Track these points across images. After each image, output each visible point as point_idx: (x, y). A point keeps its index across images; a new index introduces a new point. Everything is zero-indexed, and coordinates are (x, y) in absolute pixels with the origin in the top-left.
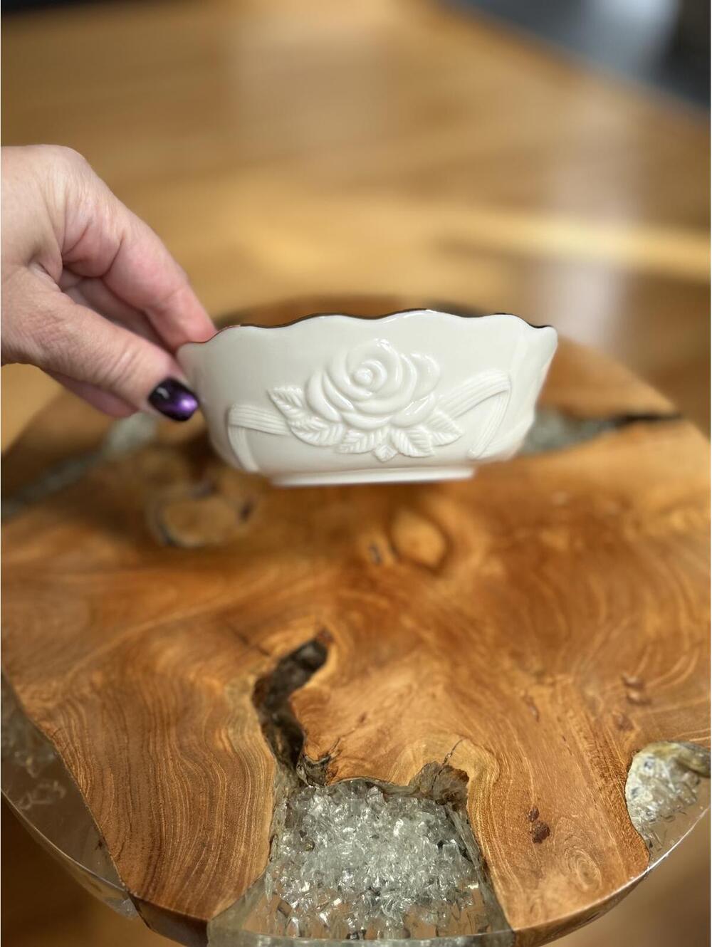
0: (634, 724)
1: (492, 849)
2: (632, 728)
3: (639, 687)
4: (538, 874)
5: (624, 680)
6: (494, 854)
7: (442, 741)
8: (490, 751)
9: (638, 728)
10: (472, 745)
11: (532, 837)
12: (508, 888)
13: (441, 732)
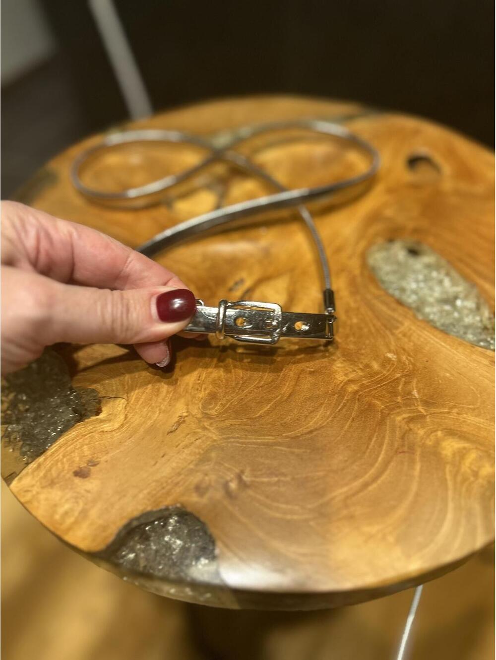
0: (207, 496)
1: (56, 451)
3: (243, 485)
4: (52, 483)
5: (242, 472)
6: (53, 453)
7: (117, 389)
8: (126, 417)
9: (205, 500)
10: (124, 406)
11: (76, 469)
12: (34, 471)
13: (123, 385)
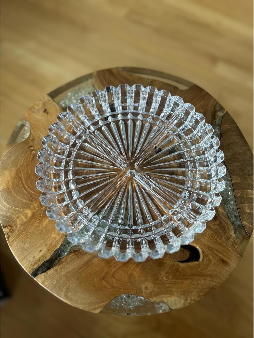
0: (31, 141)
2: (32, 140)
3: (32, 151)
4: (44, 104)
11: (47, 109)
12: (48, 99)
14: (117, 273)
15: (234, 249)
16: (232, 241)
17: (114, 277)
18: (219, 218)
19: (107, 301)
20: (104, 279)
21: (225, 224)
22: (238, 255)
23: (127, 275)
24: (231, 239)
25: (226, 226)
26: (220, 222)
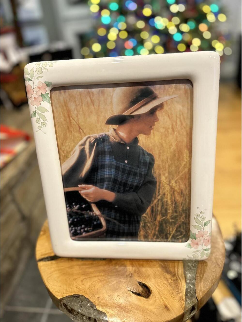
14: (86, 280)
15: (180, 302)
16: (181, 296)
17: (82, 282)
18: (177, 276)
19: (68, 294)
20: (75, 280)
21: (180, 283)
22: (181, 308)
23: (91, 284)
24: (180, 294)
25: (180, 284)
26: (177, 279)
